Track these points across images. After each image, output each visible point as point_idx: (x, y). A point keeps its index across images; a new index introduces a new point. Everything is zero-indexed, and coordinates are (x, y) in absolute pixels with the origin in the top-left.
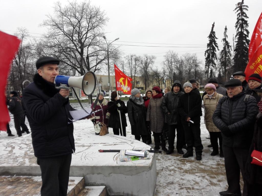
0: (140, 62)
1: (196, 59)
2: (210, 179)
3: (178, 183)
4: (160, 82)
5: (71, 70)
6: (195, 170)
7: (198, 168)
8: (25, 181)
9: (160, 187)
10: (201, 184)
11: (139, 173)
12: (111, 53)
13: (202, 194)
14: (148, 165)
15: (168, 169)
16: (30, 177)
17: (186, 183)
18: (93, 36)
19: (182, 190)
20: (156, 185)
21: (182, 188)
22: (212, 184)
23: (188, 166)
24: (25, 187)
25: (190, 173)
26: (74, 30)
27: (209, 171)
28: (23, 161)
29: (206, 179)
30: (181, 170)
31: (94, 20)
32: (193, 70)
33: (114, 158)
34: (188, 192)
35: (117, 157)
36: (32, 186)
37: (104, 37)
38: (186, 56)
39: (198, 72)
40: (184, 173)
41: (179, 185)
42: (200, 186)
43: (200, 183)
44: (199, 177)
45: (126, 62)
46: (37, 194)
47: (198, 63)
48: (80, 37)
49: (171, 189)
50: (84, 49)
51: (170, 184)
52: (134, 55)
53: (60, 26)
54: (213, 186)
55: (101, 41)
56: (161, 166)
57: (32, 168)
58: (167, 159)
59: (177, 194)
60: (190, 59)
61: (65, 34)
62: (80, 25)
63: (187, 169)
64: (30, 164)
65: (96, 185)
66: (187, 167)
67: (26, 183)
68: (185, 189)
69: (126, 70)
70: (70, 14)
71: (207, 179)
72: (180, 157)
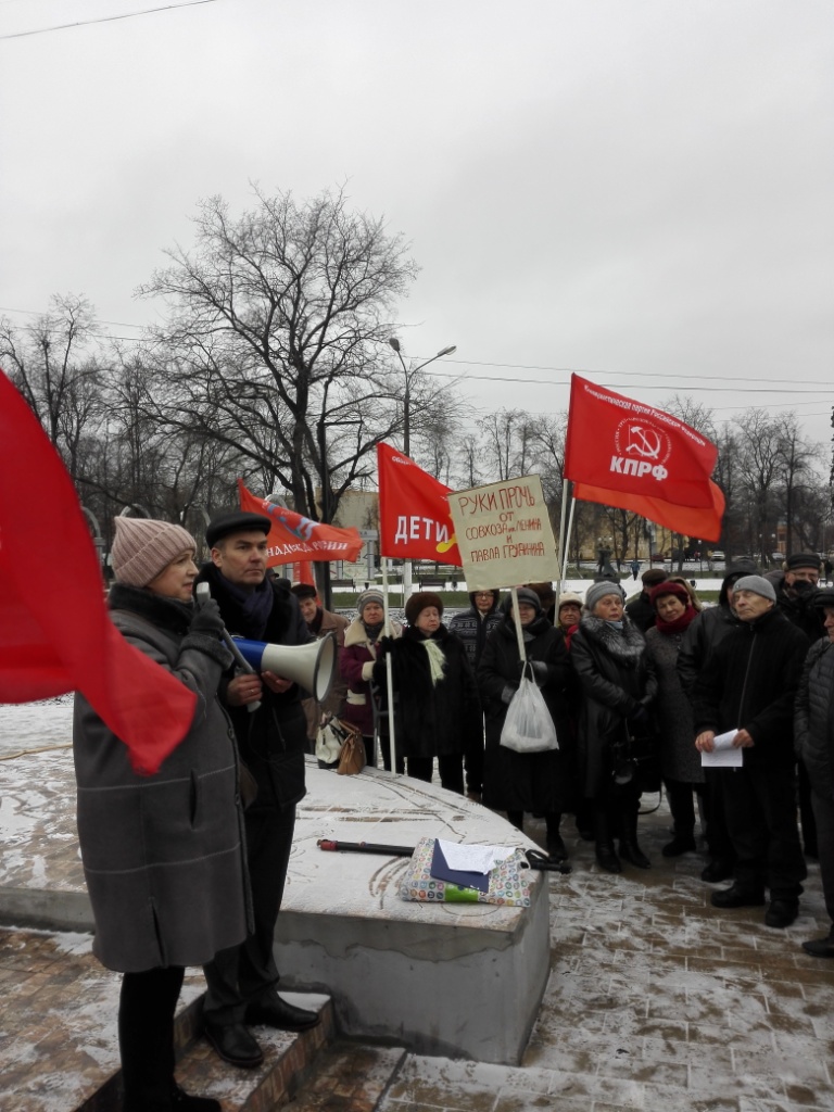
0: (544, 444)
1: (792, 437)
2: (774, 1000)
3: (633, 1004)
4: (628, 529)
5: (253, 472)
6: (717, 951)
7: (734, 944)
8: (25, 948)
9: (556, 1018)
10: (729, 1018)
11: (467, 954)
12: (422, 408)
13: (726, 1064)
14: (504, 927)
15: (603, 937)
16: (47, 932)
17: (670, 1008)
18: (350, 338)
19: (646, 1039)
20: (540, 1007)
21: (646, 1031)
22: (779, 1021)
23: (689, 932)
24: (21, 975)
25: (694, 965)
26: (272, 312)
27: (775, 962)
28: (23, 867)
29: (755, 997)
30: (659, 948)
31: (356, 274)
32: (780, 483)
33: (374, 879)
34: (669, 1046)
35: (384, 879)
36: (48, 971)
37: (395, 344)
38: (748, 424)
39: (803, 495)
40: (670, 963)
41: (639, 1012)
42: (725, 1027)
43: (728, 1012)
44: (727, 986)
45: (484, 440)
46: (63, 1009)
47: (803, 455)
48: (296, 341)
49: (599, 1030)
50: (311, 388)
51: (602, 1007)
52: (518, 411)
53: (219, 295)
54: (783, 1032)
55: (379, 357)
56: (578, 924)
57: (52, 897)
58: (606, 894)
59: (621, 1051)
60: (764, 435)
61: (235, 329)
62: (299, 292)
63: (683, 945)
64: (48, 880)
65: (293, 985)
66: (687, 937)
67: (29, 957)
68: (658, 1033)
69: (482, 475)
70: (261, 246)
71: (761, 999)
72: (665, 891)
